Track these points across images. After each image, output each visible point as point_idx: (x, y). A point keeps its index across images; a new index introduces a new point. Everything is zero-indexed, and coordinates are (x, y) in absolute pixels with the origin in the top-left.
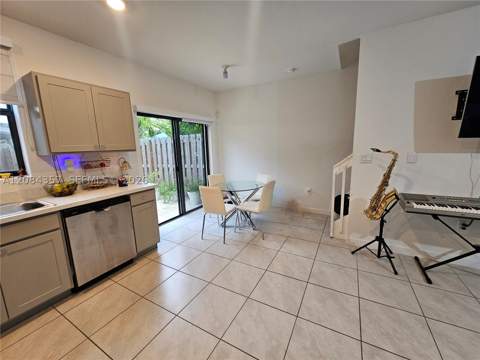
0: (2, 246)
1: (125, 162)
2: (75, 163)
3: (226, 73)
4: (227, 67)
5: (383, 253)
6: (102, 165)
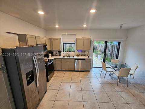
1: (89, 52)
6: (85, 52)
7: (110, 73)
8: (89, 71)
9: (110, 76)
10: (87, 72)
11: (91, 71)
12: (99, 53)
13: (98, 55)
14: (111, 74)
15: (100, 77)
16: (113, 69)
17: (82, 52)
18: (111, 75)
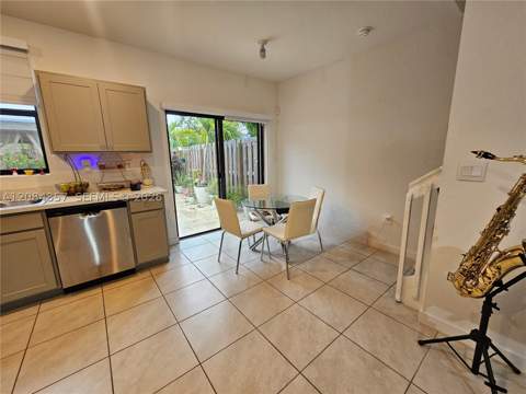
0: (2, 234)
1: (145, 165)
2: (92, 164)
3: (263, 50)
4: (265, 42)
5: (483, 369)
6: (120, 167)
7: (251, 238)
8: (164, 261)
9: (254, 250)
10: (154, 271)
11: (171, 258)
12: (197, 180)
13: (196, 189)
14: (256, 243)
15: (217, 269)
16: (263, 222)
17: (102, 167)
18: (259, 248)
